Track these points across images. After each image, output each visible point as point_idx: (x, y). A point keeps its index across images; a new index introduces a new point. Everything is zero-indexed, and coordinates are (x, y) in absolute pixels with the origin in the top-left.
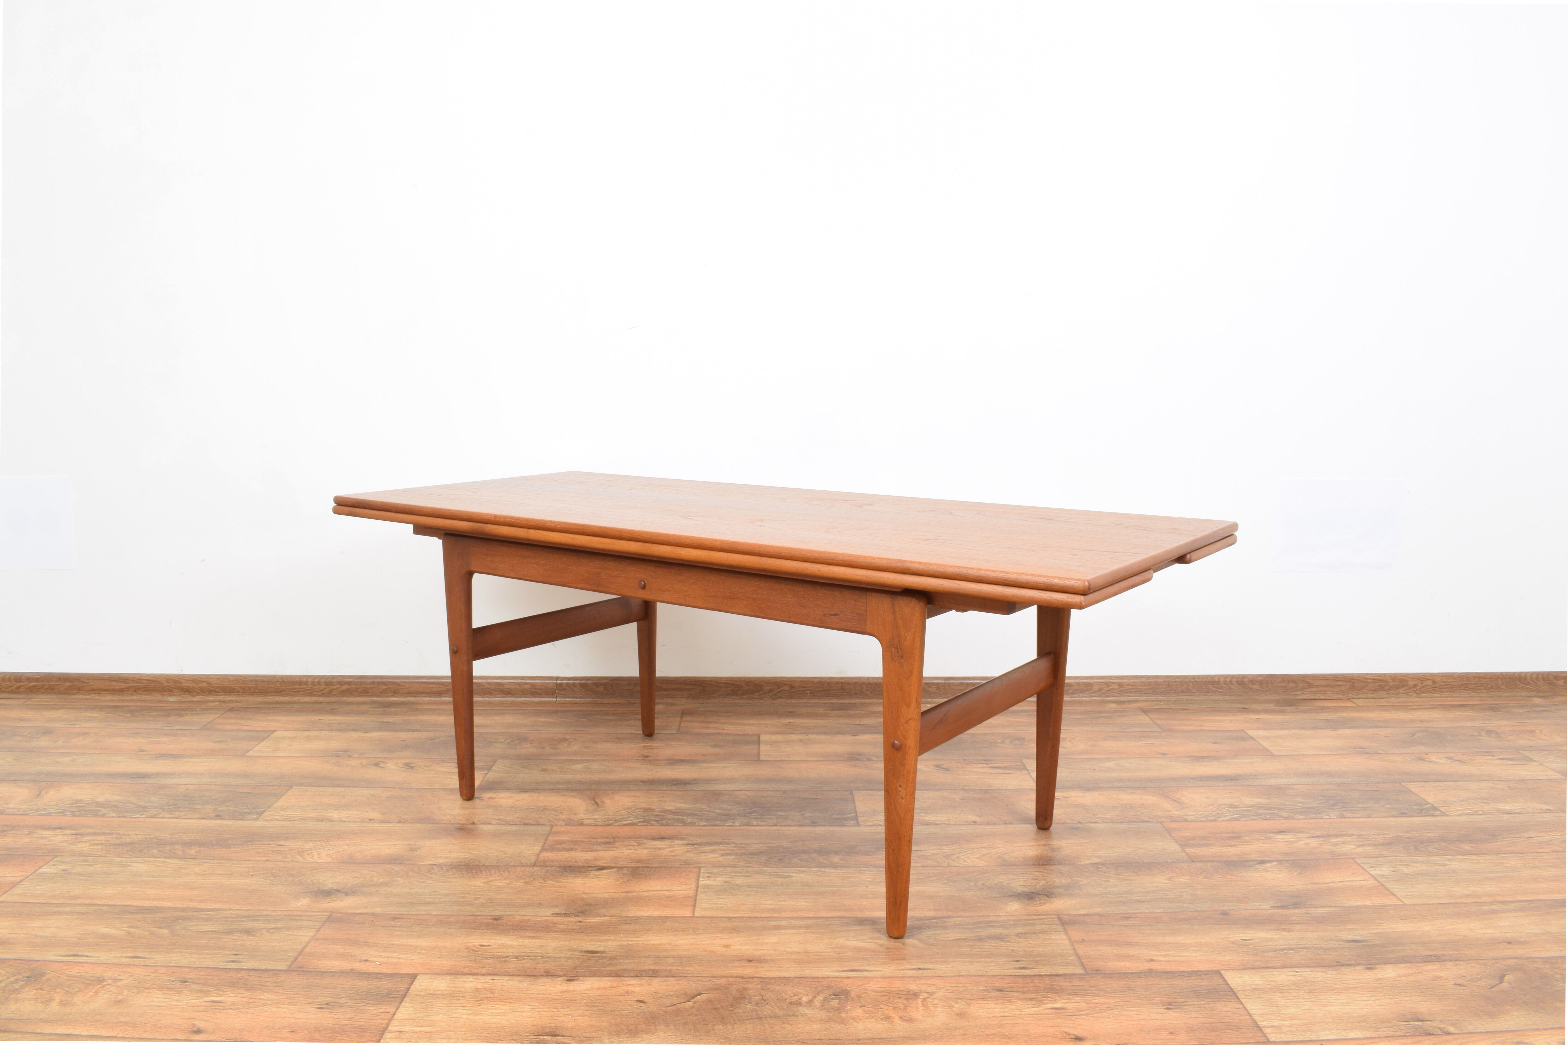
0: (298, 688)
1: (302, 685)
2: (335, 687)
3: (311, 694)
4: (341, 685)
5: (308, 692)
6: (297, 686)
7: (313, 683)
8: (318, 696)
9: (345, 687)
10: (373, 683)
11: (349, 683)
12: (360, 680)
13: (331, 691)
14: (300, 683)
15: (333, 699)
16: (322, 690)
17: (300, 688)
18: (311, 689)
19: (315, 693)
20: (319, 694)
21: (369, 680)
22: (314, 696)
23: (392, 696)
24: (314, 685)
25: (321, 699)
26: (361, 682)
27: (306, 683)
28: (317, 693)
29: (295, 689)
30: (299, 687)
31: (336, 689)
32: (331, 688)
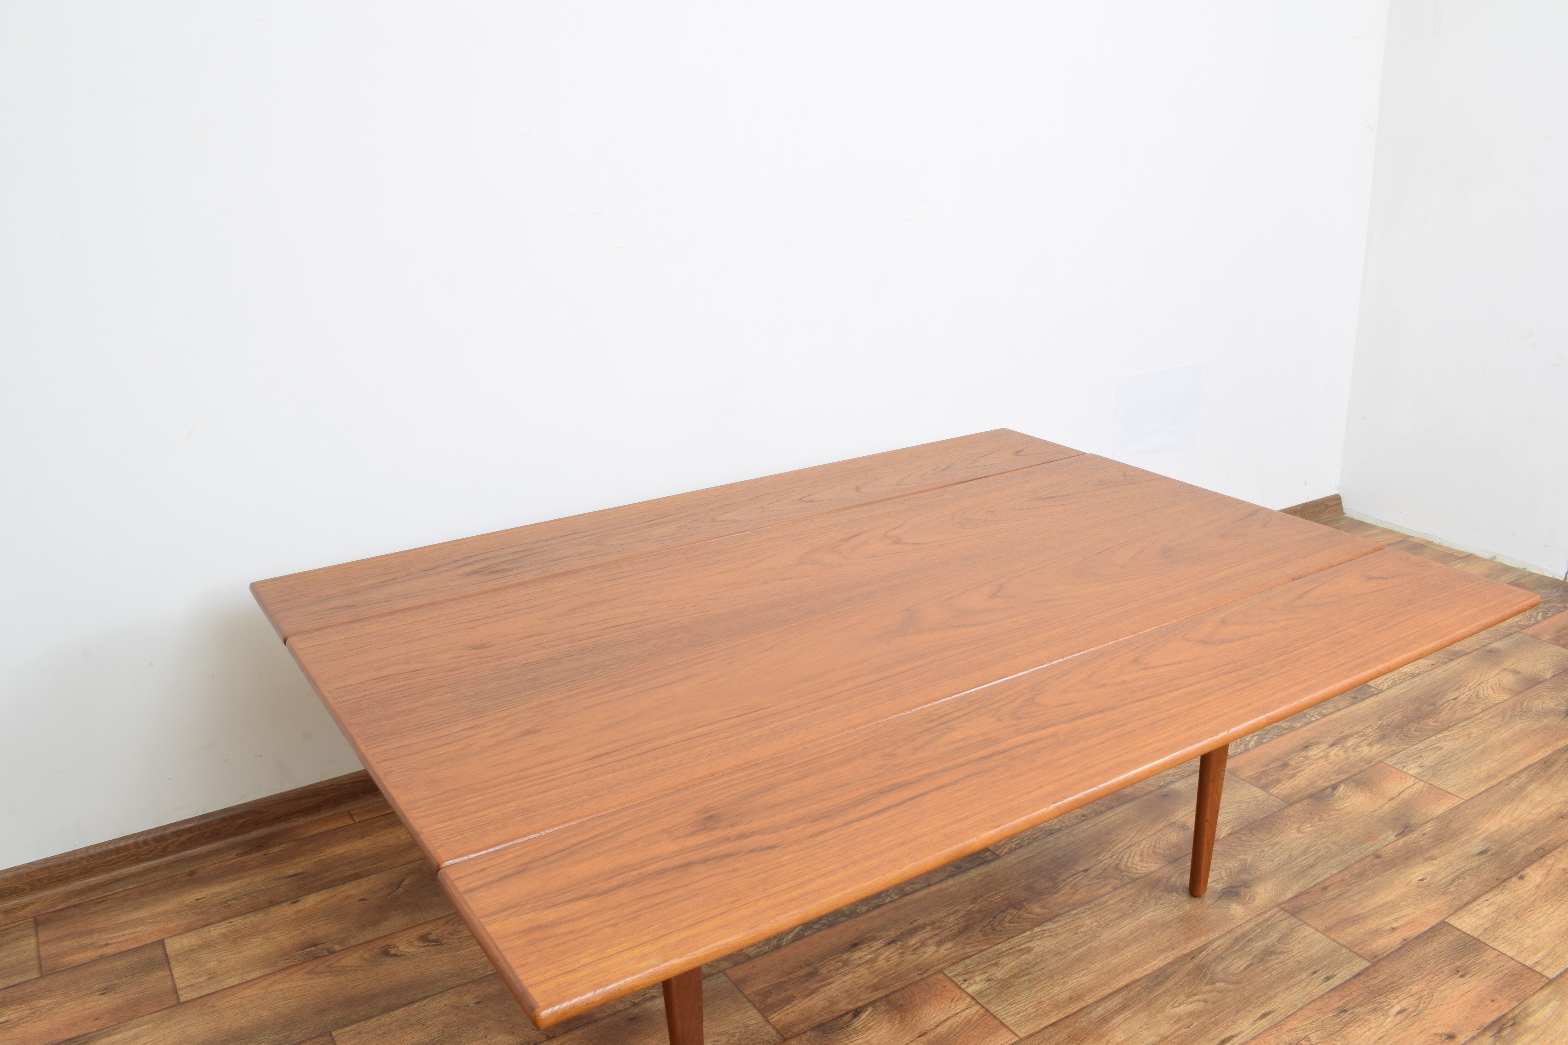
0: (115, 859)
1: (121, 853)
2: (170, 841)
3: (138, 861)
4: (178, 836)
5: (131, 859)
6: (114, 856)
7: (136, 845)
8: (147, 860)
9: (184, 838)
10: (224, 819)
11: (190, 830)
12: (206, 820)
13: (166, 847)
14: (117, 850)
15: (170, 858)
16: (152, 851)
17: (119, 858)
18: (134, 855)
19: (142, 857)
20: (149, 856)
21: (218, 817)
22: (142, 861)
23: (254, 828)
24: (139, 847)
25: (154, 863)
26: (207, 823)
27: (126, 848)
28: (145, 857)
29: (112, 860)
30: (117, 856)
31: (172, 843)
32: (164, 844)
